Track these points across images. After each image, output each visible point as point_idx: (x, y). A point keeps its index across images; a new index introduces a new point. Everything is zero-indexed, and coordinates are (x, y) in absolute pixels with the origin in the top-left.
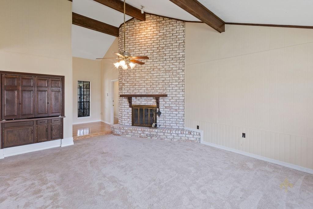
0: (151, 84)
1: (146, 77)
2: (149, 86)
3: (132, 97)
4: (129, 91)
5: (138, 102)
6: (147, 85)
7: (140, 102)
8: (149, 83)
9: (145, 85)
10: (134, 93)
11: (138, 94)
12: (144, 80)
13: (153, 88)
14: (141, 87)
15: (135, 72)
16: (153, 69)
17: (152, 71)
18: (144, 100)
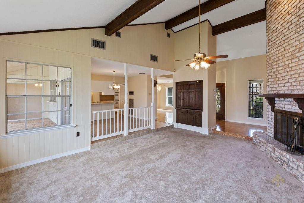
0: (297, 75)
1: (291, 65)
2: (294, 80)
3: (275, 98)
4: (273, 89)
5: (282, 106)
6: (291, 78)
7: (283, 106)
8: (294, 74)
9: (288, 79)
10: (277, 92)
11: (281, 92)
12: (288, 70)
13: (299, 81)
14: (284, 81)
15: (278, 61)
16: (299, 49)
17: (297, 53)
18: (287, 103)
